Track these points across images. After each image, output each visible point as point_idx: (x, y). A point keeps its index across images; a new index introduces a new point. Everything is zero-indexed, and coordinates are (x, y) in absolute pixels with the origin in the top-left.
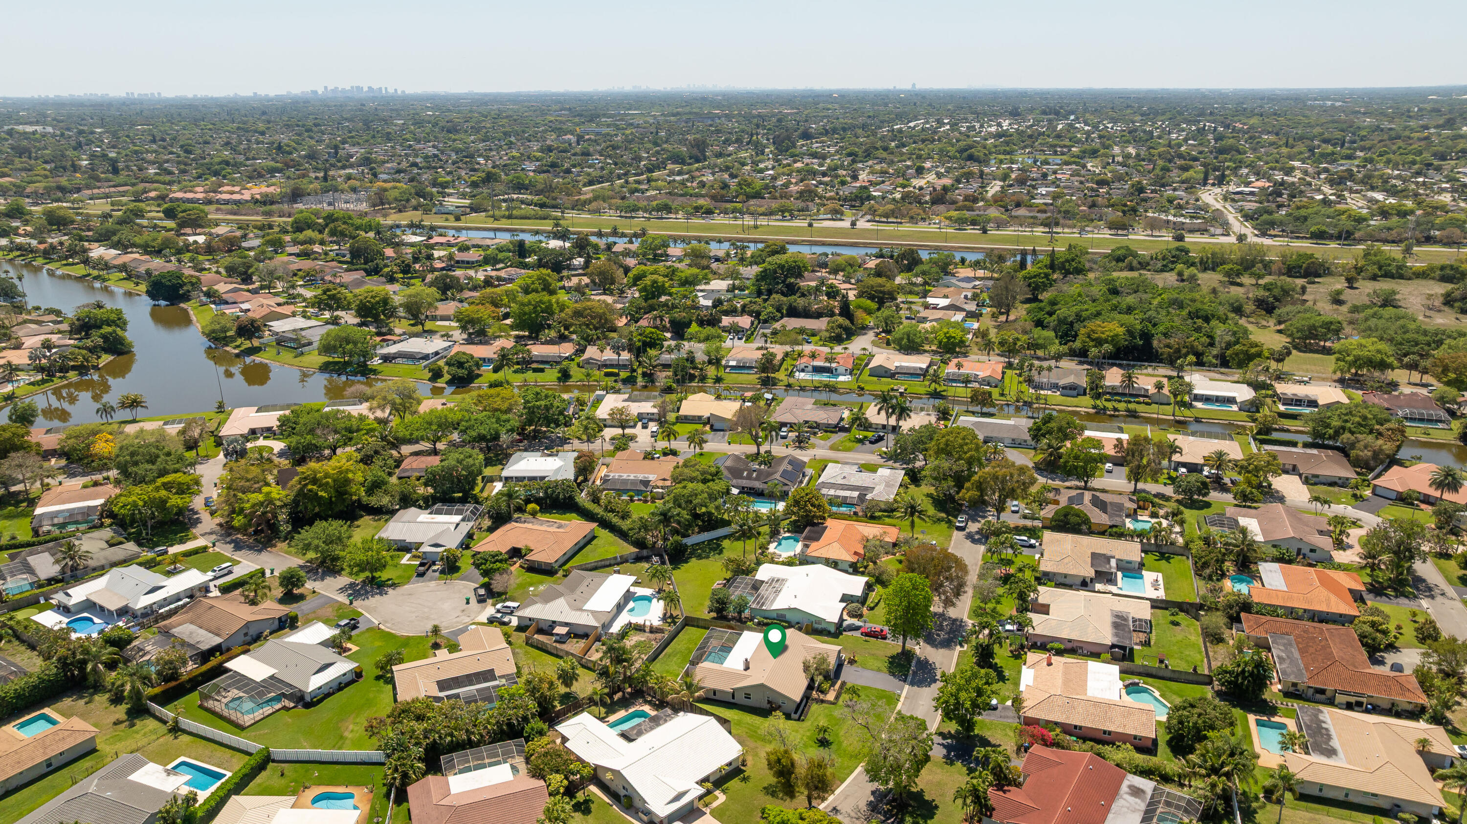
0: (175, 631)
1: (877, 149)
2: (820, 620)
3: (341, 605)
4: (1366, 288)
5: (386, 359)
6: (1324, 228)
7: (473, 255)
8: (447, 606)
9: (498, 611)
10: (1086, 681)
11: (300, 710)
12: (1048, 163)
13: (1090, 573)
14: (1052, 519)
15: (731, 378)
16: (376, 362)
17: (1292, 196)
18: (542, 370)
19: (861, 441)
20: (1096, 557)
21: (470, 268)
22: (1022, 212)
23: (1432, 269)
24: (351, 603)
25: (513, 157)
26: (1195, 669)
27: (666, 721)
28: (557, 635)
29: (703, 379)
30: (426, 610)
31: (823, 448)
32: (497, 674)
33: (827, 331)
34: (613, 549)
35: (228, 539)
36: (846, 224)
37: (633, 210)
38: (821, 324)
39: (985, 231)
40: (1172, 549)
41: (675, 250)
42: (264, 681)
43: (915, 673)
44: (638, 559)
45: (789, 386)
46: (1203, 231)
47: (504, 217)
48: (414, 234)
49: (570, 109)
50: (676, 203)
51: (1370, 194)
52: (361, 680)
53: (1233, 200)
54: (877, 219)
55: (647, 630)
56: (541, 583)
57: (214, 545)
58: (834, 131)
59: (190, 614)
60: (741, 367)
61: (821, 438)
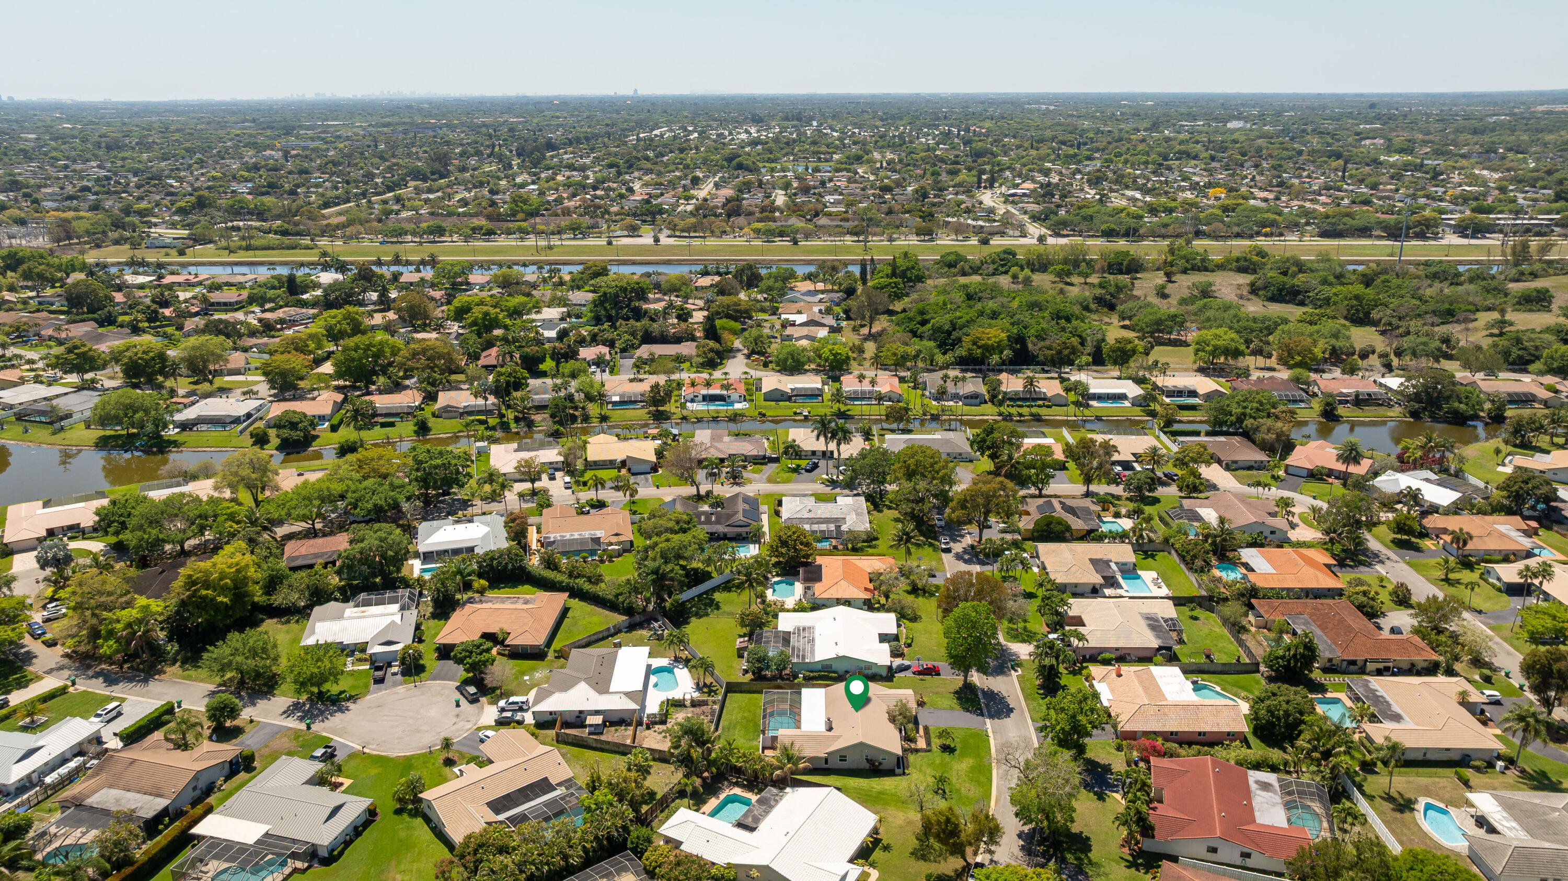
0: (89, 801)
1: (639, 160)
2: (870, 665)
3: (297, 733)
4: (1185, 283)
5: (185, 426)
6: (1113, 226)
7: (230, 295)
8: (433, 712)
9: (503, 710)
10: (1158, 686)
11: (318, 869)
12: (819, 171)
13: (1097, 579)
14: (1034, 530)
15: (617, 415)
16: (171, 432)
17: (1063, 196)
18: (392, 425)
19: (796, 470)
20: (1097, 563)
21: (236, 310)
22: (823, 221)
23: (1228, 261)
24: (309, 728)
25: (214, 178)
26: (1238, 660)
27: (777, 801)
28: (591, 726)
29: (586, 418)
30: (411, 721)
31: (759, 481)
32: (553, 781)
33: (698, 356)
34: (596, 619)
35: (90, 673)
36: (648, 240)
37: (400, 235)
38: (687, 349)
39: (796, 243)
40: (1152, 546)
41: (476, 277)
42: (259, 842)
43: (987, 706)
44: (631, 628)
45: (684, 418)
46: (1002, 234)
47: (240, 248)
48: (136, 273)
49: (254, 121)
50: (447, 224)
51: (1129, 193)
52: (378, 818)
53: (1013, 202)
54: (678, 233)
55: (688, 703)
56: (534, 669)
57: (74, 683)
58: (578, 141)
59: (104, 776)
60: (626, 402)
61: (753, 472)
